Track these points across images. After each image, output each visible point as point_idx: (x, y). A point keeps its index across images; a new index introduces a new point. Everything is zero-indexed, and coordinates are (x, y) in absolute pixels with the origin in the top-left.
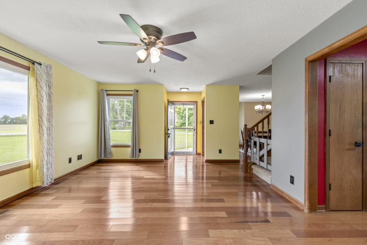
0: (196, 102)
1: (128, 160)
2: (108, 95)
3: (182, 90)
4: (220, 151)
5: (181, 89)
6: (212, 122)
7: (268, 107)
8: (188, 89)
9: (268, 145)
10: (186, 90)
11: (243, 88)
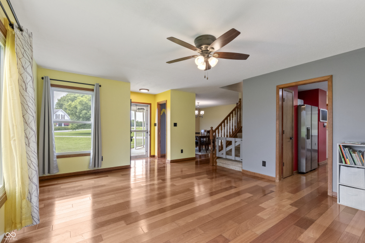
0: (150, 104)
1: (85, 172)
2: (52, 85)
3: (142, 91)
4: (182, 151)
5: (140, 90)
6: (175, 125)
7: (202, 112)
8: (148, 90)
9: (235, 142)
10: (146, 91)
11: (199, 96)
